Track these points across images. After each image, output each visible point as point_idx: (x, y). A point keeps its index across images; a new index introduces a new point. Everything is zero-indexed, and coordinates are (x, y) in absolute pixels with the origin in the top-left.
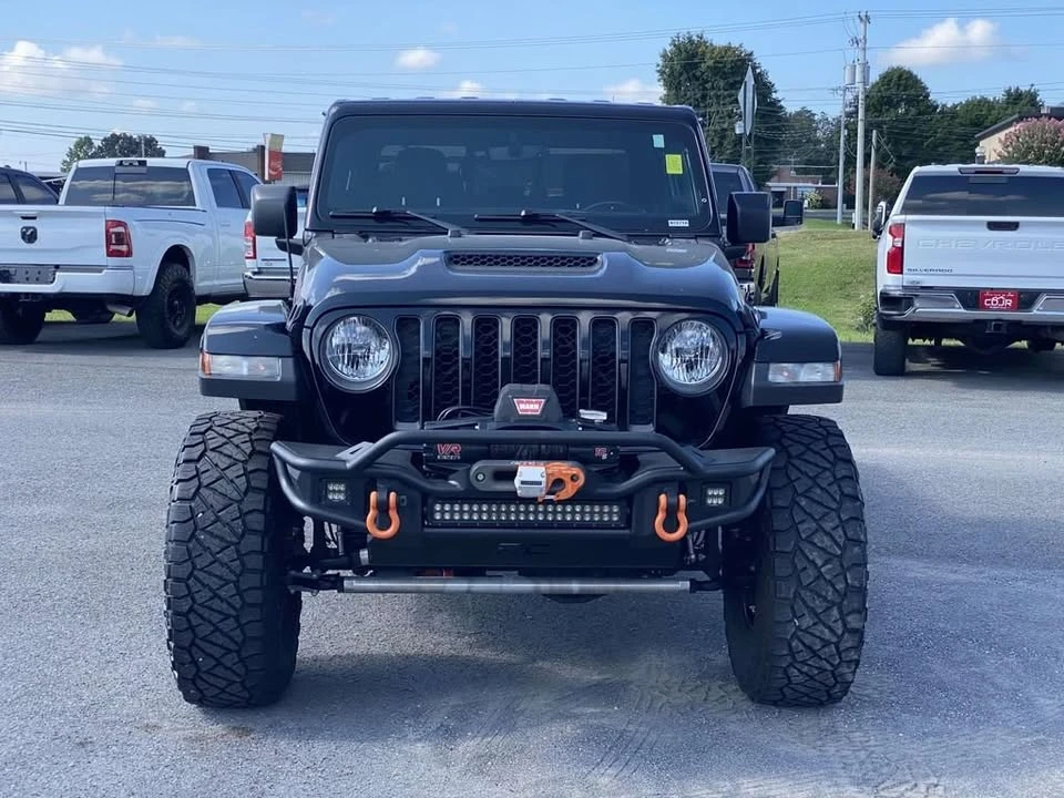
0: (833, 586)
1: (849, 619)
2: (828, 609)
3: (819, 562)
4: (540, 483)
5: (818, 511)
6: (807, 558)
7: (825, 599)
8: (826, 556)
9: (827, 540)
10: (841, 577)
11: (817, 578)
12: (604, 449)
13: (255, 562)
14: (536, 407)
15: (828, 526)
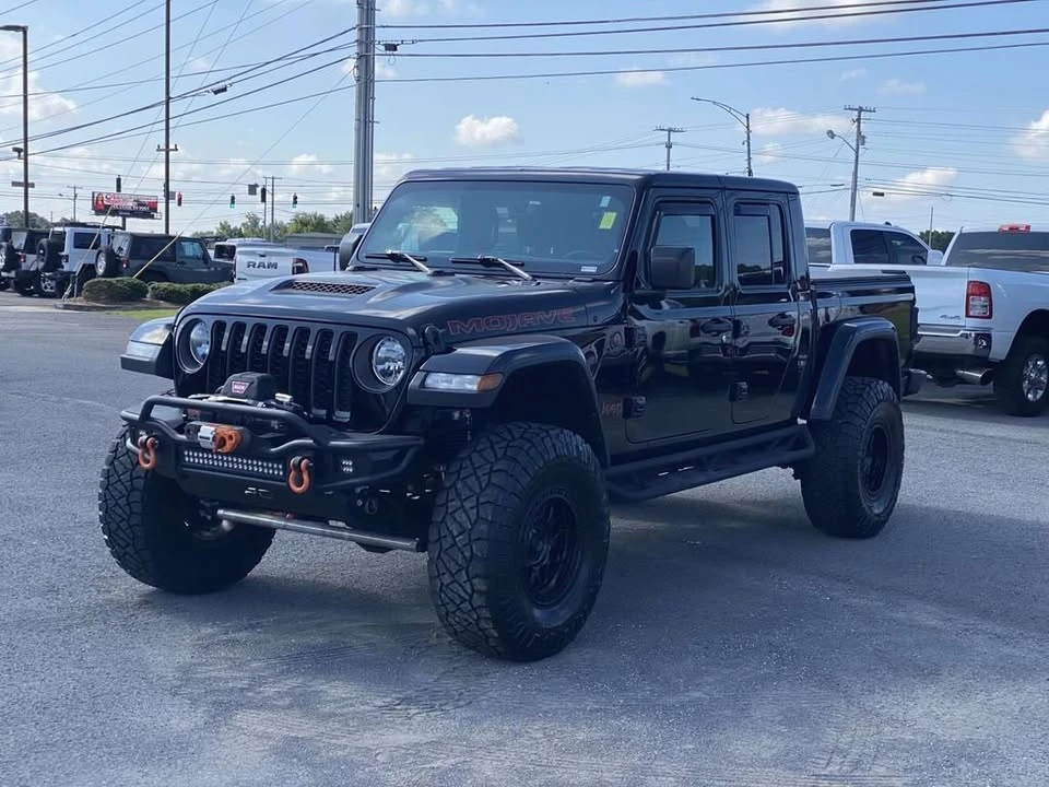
0: (462, 553)
1: (475, 581)
2: (459, 571)
3: (455, 533)
4: (208, 438)
5: (465, 493)
6: (448, 529)
7: (457, 564)
8: (460, 530)
9: (464, 517)
10: (468, 547)
11: (452, 546)
12: (276, 422)
13: (137, 508)
14: (243, 388)
15: (468, 505)
